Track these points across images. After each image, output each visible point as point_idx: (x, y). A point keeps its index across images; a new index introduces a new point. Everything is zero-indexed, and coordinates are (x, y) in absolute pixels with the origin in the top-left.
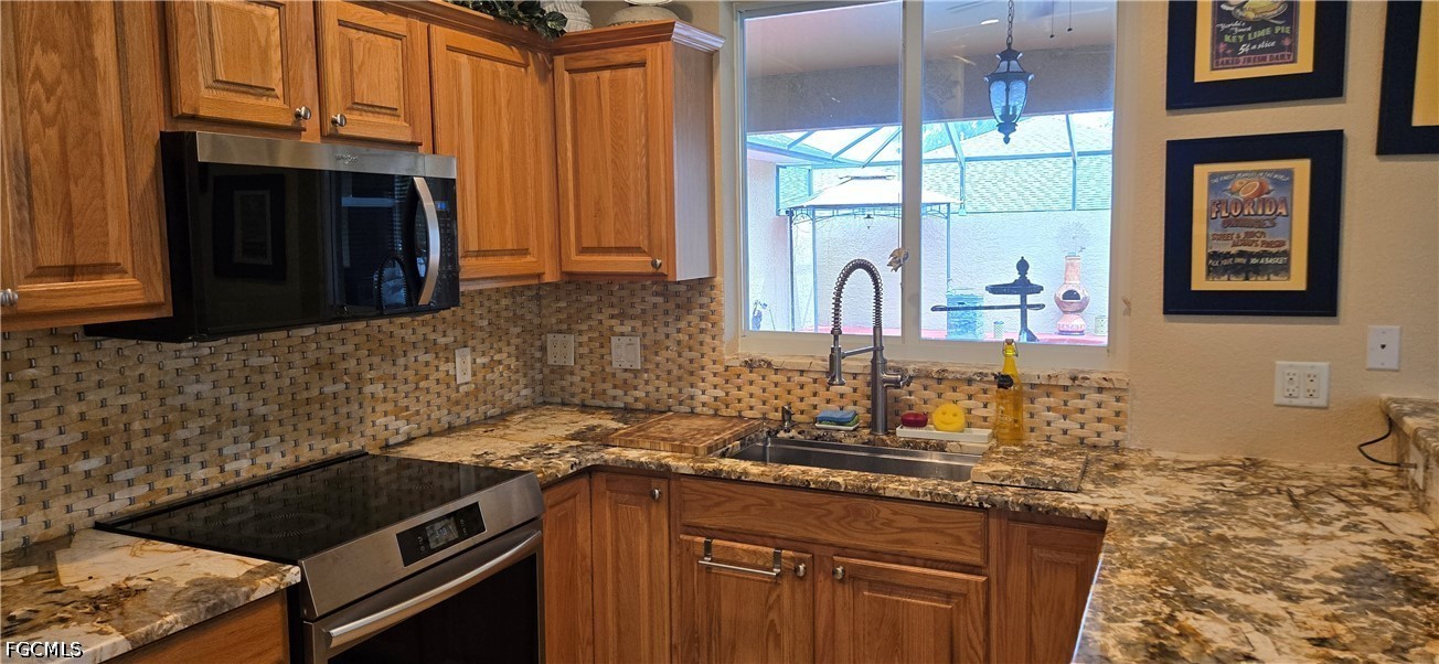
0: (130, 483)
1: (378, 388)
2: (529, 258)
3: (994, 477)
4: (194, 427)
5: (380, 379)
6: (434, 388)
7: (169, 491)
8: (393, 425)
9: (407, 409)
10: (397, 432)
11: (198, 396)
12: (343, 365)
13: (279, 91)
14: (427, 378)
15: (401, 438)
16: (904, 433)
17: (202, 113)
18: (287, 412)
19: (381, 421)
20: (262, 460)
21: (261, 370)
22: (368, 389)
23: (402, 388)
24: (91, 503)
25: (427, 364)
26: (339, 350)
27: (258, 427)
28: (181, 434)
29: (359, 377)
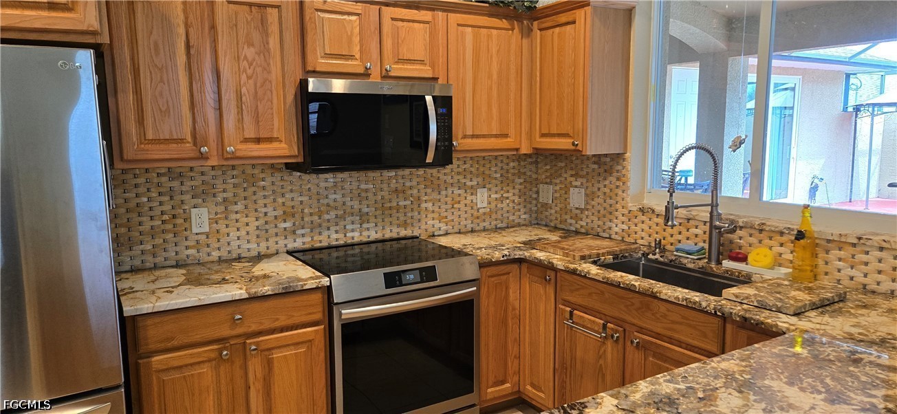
0: (303, 235)
1: (429, 205)
2: (509, 139)
3: (737, 297)
4: (333, 214)
5: (430, 200)
6: (463, 208)
7: (320, 242)
8: (437, 225)
9: (446, 217)
10: (440, 229)
11: (335, 200)
12: (409, 192)
13: (358, 56)
14: (459, 202)
15: (441, 233)
16: (727, 264)
17: (318, 69)
18: (379, 212)
19: (431, 222)
20: (365, 233)
21: (367, 191)
22: (424, 205)
23: (443, 206)
24: (286, 242)
25: (459, 195)
26: (408, 184)
27: (363, 218)
28: (326, 217)
29: (419, 198)
